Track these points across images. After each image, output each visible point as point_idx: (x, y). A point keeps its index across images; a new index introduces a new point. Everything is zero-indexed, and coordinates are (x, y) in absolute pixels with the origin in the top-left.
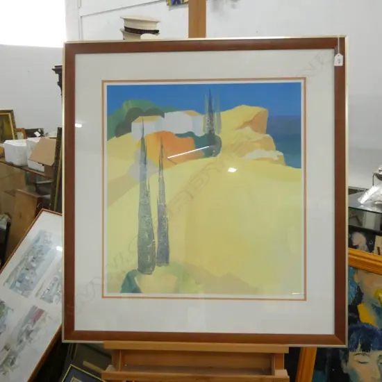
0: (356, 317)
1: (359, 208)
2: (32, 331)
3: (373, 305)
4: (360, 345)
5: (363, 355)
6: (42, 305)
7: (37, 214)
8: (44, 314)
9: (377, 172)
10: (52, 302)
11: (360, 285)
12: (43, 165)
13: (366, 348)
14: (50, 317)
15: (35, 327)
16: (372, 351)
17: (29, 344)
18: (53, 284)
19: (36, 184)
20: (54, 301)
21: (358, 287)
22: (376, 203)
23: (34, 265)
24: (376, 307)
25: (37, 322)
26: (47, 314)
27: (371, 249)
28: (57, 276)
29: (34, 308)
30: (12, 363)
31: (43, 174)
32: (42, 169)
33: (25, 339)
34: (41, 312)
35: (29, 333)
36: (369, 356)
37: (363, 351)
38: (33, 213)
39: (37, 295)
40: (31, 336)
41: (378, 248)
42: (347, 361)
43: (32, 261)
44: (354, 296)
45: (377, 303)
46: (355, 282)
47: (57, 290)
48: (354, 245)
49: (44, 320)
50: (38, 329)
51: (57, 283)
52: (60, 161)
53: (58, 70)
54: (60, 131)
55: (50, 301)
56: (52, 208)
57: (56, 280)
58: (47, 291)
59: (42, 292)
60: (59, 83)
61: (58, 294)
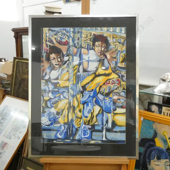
0: (154, 144)
1: (154, 94)
2: (2, 153)
3: (162, 138)
4: (156, 157)
5: (158, 161)
6: (6, 140)
7: (3, 97)
8: (7, 144)
9: (162, 78)
10: (11, 139)
11: (155, 129)
12: (6, 75)
13: (159, 158)
14: (10, 146)
16: (161, 160)
18: (12, 131)
19: (2, 84)
20: (12, 138)
21: (155, 130)
22: (162, 92)
23: (2, 121)
24: (163, 139)
25: (5, 148)
26: (9, 144)
27: (160, 113)
28: (13, 127)
29: (3, 142)
31: (6, 79)
32: (6, 76)
34: (6, 144)
36: (160, 162)
37: (157, 159)
38: (2, 97)
39: (4, 136)
41: (164, 112)
42: (150, 165)
43: (2, 119)
44: (153, 134)
45: (164, 137)
46: (153, 128)
48: (153, 111)
49: (7, 147)
50: (4, 152)
51: (13, 130)
52: (15, 73)
53: (14, 30)
54: (15, 58)
55: (10, 138)
56: (11, 95)
57: (13, 128)
58: (9, 134)
59: (6, 134)
60: (14, 37)
61: (14, 135)
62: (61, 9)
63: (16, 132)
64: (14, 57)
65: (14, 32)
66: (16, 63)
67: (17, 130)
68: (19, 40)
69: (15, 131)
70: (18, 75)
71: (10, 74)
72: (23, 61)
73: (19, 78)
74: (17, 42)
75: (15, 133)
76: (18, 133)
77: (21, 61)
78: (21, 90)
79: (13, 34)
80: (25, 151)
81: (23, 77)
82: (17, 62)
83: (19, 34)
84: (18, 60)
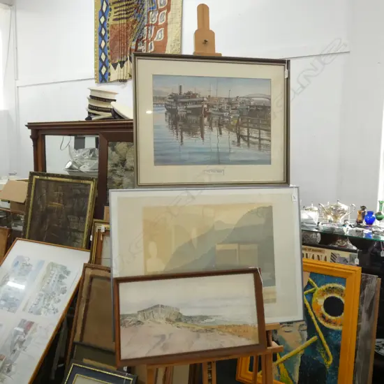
2: (24, 340)
5: (288, 326)
6: (30, 318)
8: (34, 325)
10: (40, 314)
12: (9, 202)
14: (40, 327)
15: (27, 337)
16: (294, 323)
17: (24, 352)
18: (39, 299)
20: (42, 313)
25: (29, 332)
26: (37, 325)
28: (43, 293)
29: (23, 321)
30: (9, 371)
31: (9, 210)
32: (8, 206)
33: (18, 349)
34: (31, 324)
35: (21, 343)
36: (292, 326)
38: (4, 242)
39: (24, 310)
40: (24, 345)
42: (276, 332)
47: (44, 304)
49: (35, 330)
50: (30, 339)
51: (43, 298)
52: (32, 199)
53: (30, 126)
54: (32, 174)
55: (38, 313)
56: (24, 237)
57: (41, 295)
58: (34, 306)
59: (29, 307)
60: (31, 137)
61: (45, 307)
62: (115, 94)
63: (49, 301)
64: (30, 172)
65: (30, 130)
66: (34, 182)
67: (50, 297)
68: (39, 143)
69: (46, 300)
70: (39, 203)
71: (23, 202)
72: (49, 178)
73: (41, 207)
74: (35, 146)
75: (46, 303)
76: (52, 302)
77: (46, 178)
78: (46, 227)
79: (29, 132)
80: (75, 331)
81: (49, 206)
82: (36, 179)
83: (39, 132)
84: (38, 177)
